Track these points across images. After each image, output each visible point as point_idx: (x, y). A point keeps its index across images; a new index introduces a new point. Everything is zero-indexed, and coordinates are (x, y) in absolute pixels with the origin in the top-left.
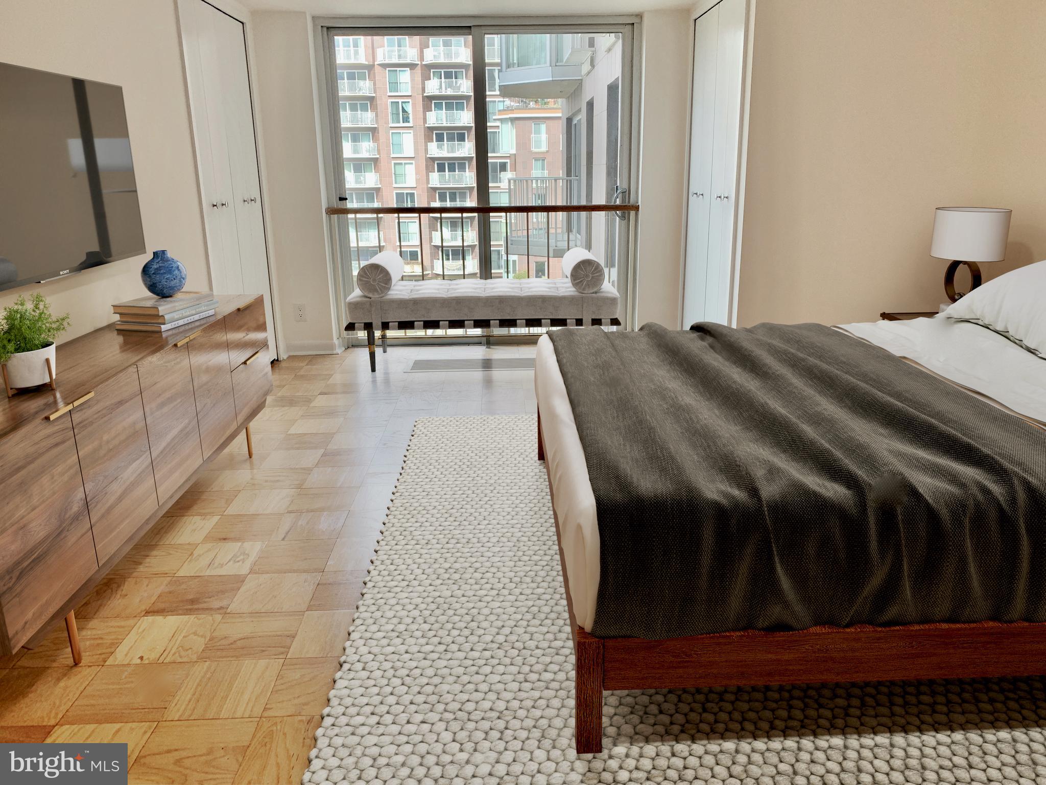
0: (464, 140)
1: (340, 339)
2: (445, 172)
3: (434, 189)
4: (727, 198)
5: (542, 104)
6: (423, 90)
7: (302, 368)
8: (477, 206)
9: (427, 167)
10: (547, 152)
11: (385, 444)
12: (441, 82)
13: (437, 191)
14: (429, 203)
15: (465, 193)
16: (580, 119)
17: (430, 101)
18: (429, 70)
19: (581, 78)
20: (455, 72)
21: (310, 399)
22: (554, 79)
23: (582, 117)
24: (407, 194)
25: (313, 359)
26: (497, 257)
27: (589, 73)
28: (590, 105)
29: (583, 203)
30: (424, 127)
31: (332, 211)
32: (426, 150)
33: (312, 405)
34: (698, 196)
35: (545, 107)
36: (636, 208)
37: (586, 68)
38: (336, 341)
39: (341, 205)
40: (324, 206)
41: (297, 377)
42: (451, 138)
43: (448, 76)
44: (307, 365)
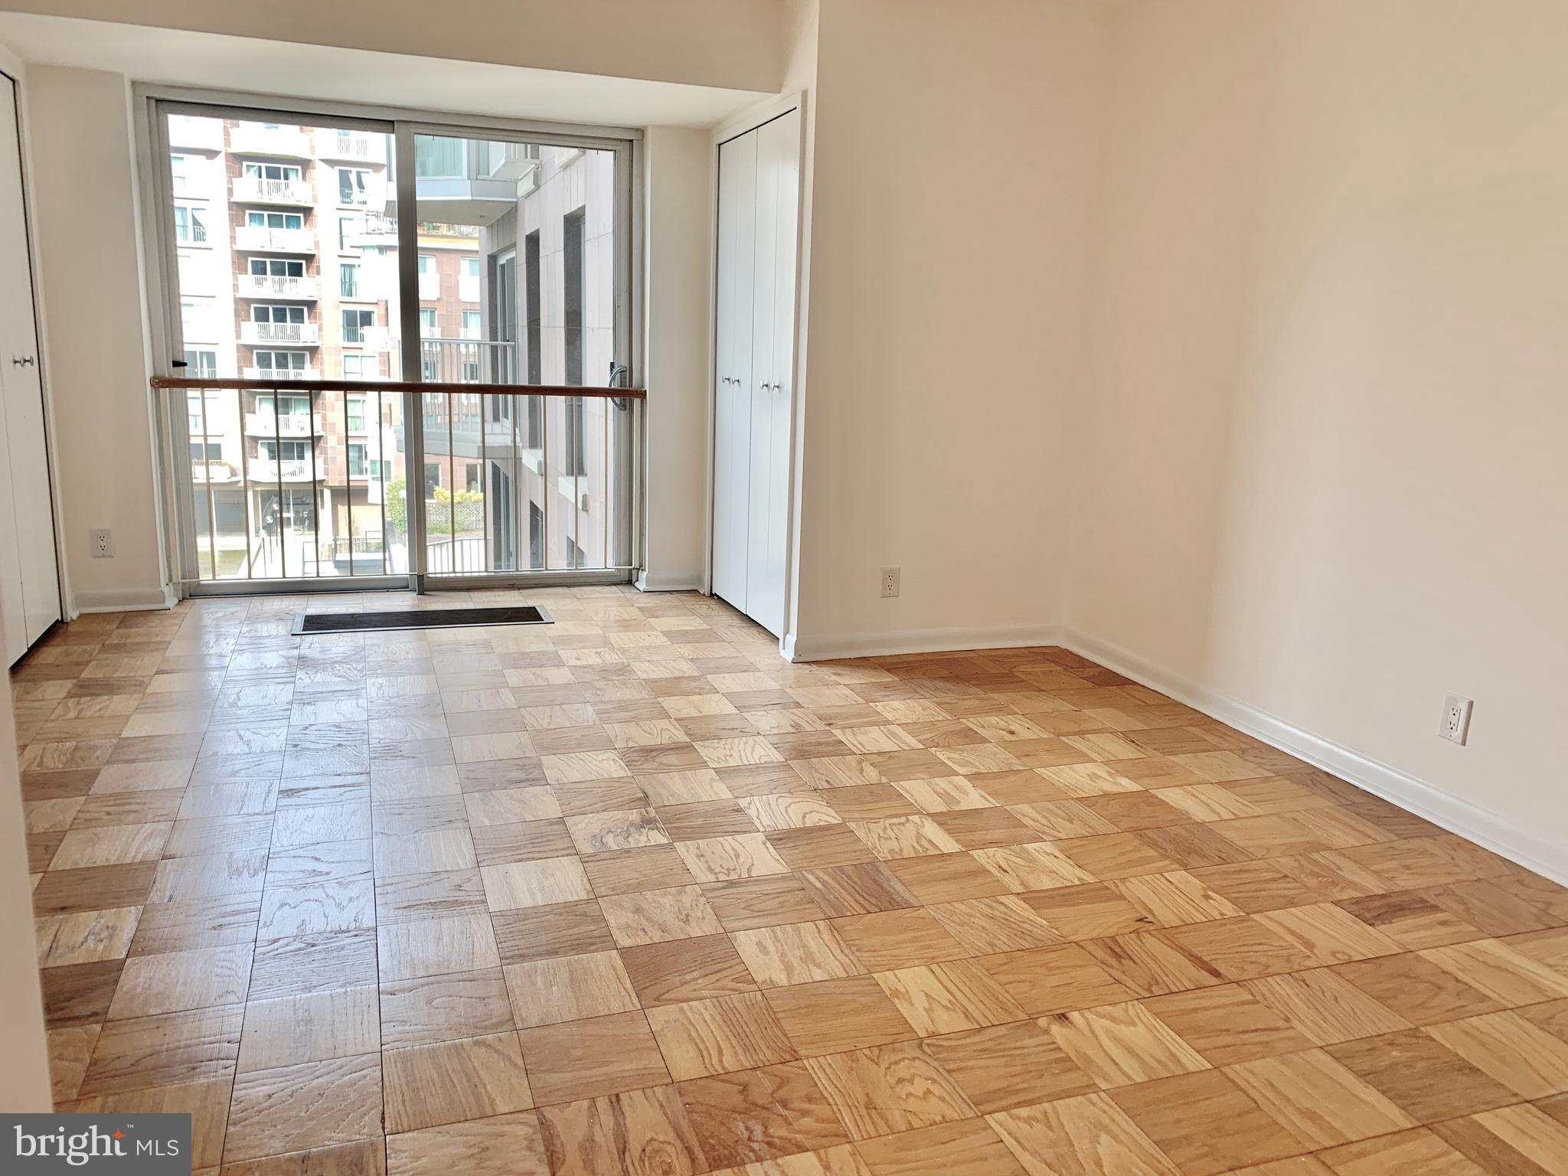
0: (300, 274)
1: (170, 585)
2: (268, 321)
3: (250, 348)
4: (778, 387)
5: (428, 229)
6: (230, 191)
7: (109, 634)
8: (402, 381)
9: (236, 311)
10: (439, 300)
11: (296, 746)
12: (260, 184)
13: (255, 351)
14: (240, 371)
15: (303, 356)
16: (512, 259)
17: (240, 210)
18: (238, 160)
19: (515, 200)
20: (285, 170)
21: (143, 682)
22: (474, 198)
23: (520, 254)
24: (201, 353)
25: (127, 619)
26: (357, 455)
27: (529, 195)
28: (533, 241)
29: (524, 381)
30: (233, 251)
31: (160, 383)
32: (236, 287)
33: (149, 690)
34: (733, 383)
35: (434, 232)
36: (642, 395)
37: (525, 186)
38: (165, 589)
39: (177, 374)
40: (149, 374)
41: (105, 648)
42: (278, 271)
43: (273, 174)
44: (118, 628)
